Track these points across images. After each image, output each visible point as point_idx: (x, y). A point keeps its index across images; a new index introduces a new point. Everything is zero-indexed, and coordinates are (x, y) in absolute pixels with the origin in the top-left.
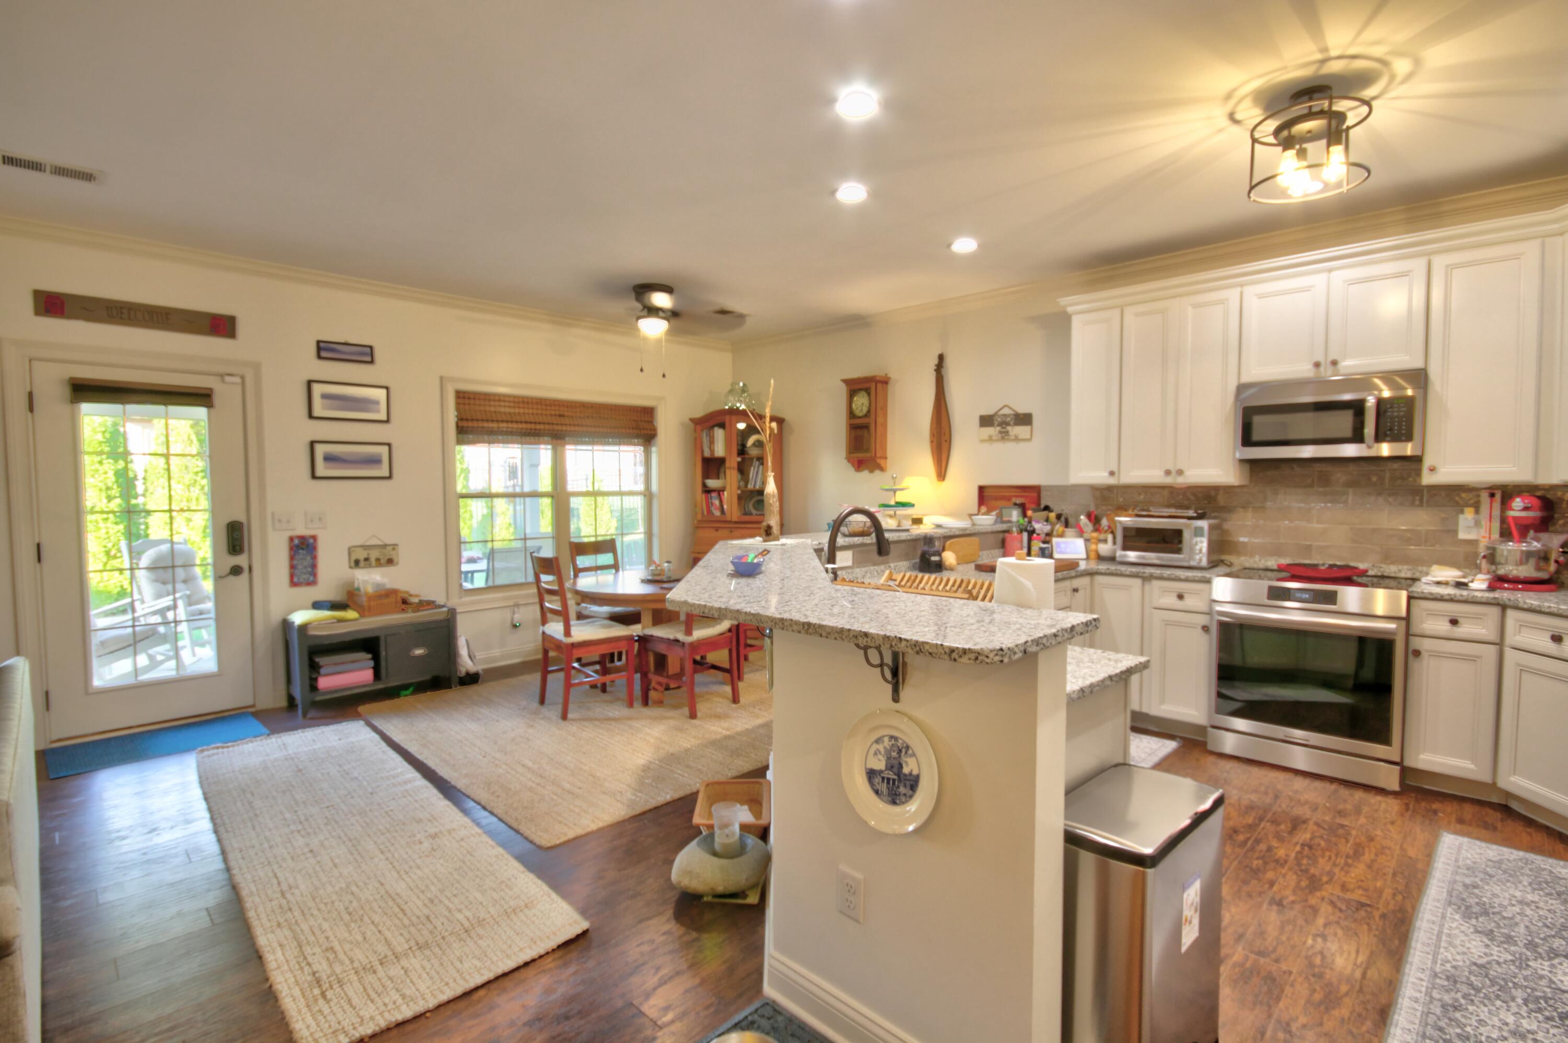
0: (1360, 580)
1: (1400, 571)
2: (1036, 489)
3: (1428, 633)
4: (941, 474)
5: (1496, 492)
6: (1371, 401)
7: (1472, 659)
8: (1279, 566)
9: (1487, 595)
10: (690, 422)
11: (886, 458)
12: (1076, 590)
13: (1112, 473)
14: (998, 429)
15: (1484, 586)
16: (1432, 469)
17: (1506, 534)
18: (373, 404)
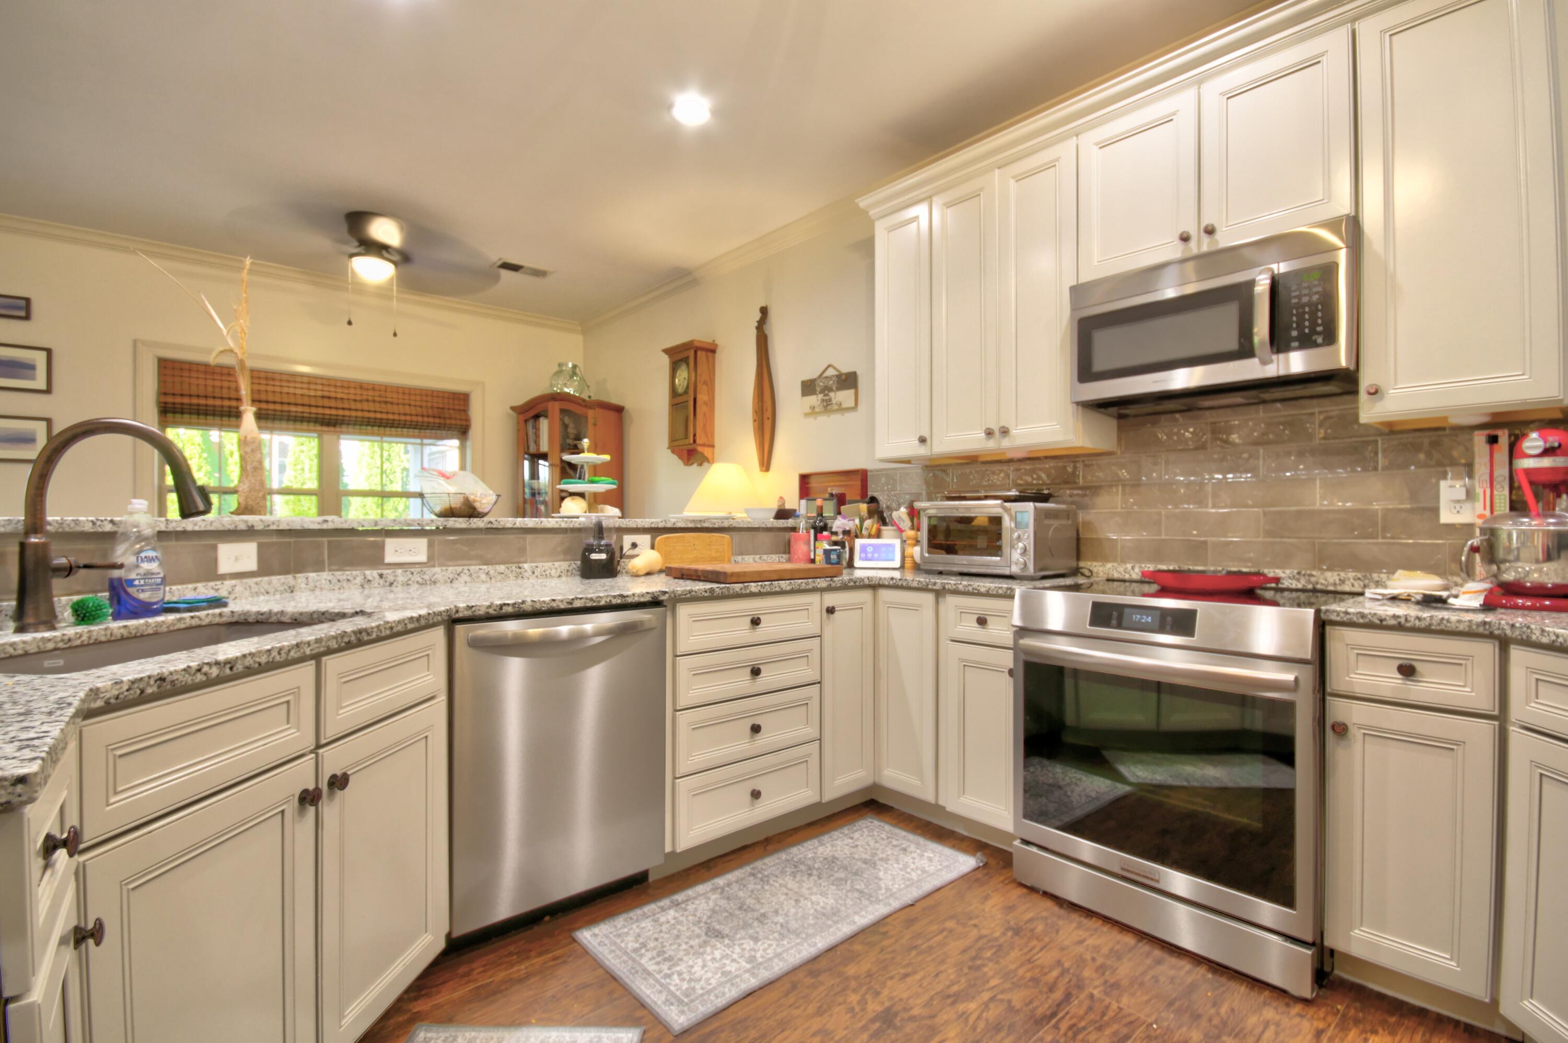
0: (1269, 595)
1: (1343, 582)
2: (863, 475)
3: (1359, 691)
4: (766, 464)
5: (1499, 433)
6: (1262, 286)
7: (1447, 746)
8: (1144, 574)
9: (1480, 617)
10: (511, 412)
11: (713, 446)
12: (831, 611)
13: (923, 440)
14: (821, 396)
15: (1477, 602)
16: (1375, 392)
17: (1517, 507)
18: (26, 369)
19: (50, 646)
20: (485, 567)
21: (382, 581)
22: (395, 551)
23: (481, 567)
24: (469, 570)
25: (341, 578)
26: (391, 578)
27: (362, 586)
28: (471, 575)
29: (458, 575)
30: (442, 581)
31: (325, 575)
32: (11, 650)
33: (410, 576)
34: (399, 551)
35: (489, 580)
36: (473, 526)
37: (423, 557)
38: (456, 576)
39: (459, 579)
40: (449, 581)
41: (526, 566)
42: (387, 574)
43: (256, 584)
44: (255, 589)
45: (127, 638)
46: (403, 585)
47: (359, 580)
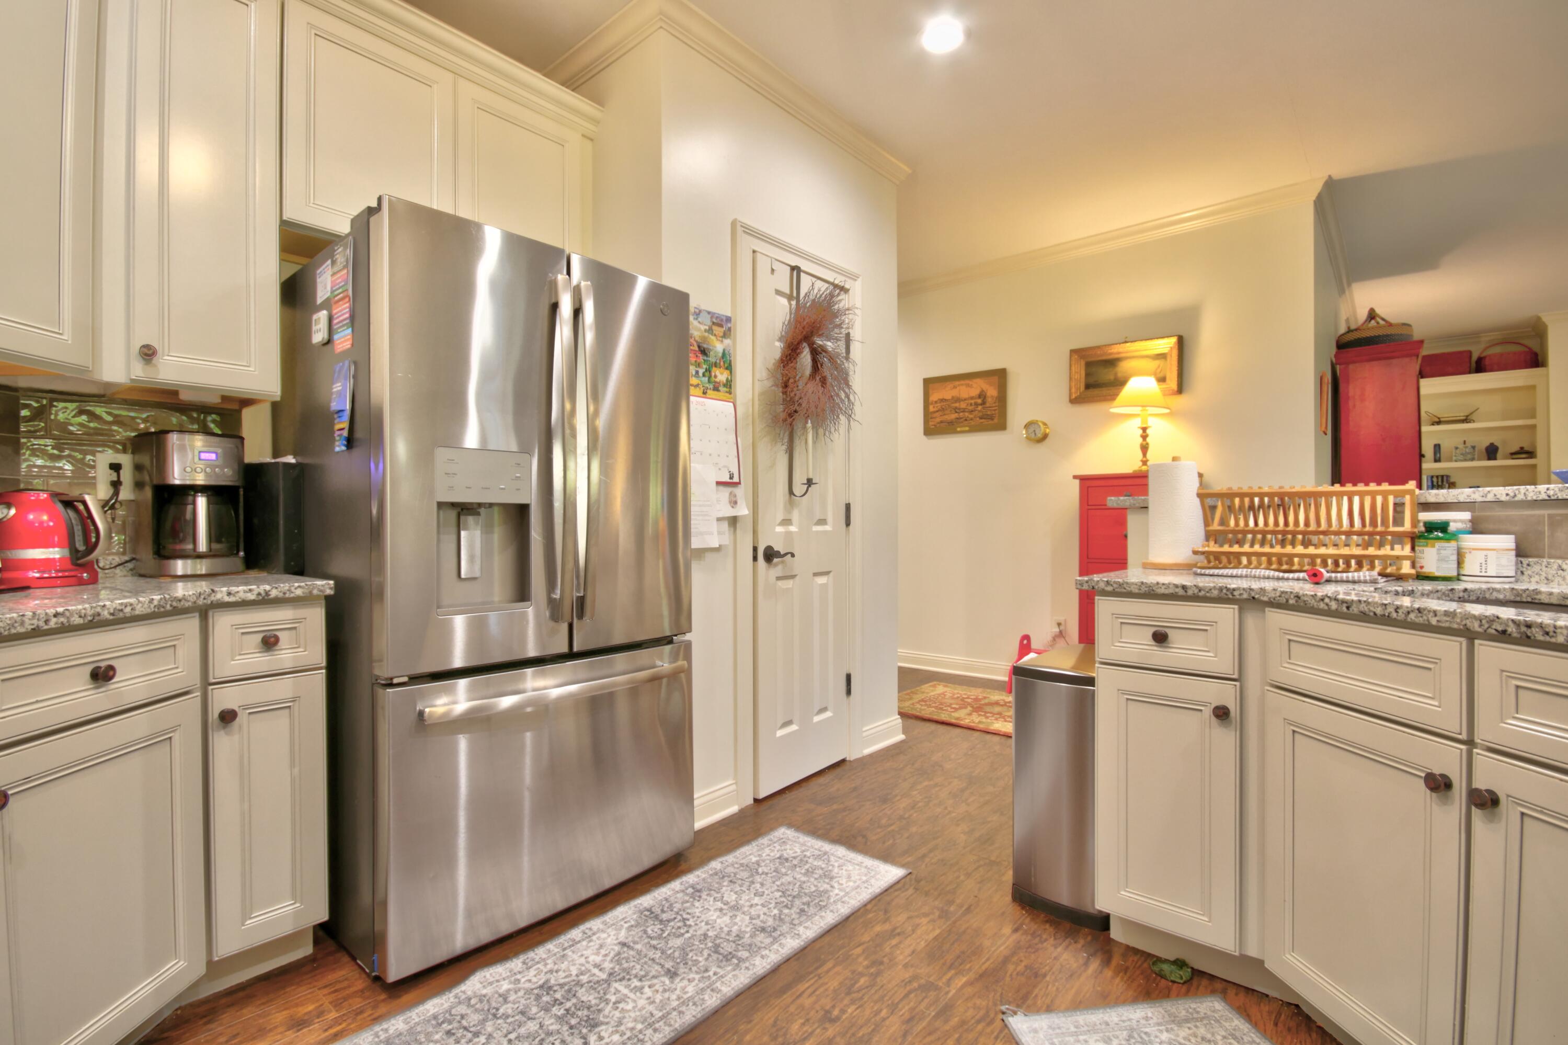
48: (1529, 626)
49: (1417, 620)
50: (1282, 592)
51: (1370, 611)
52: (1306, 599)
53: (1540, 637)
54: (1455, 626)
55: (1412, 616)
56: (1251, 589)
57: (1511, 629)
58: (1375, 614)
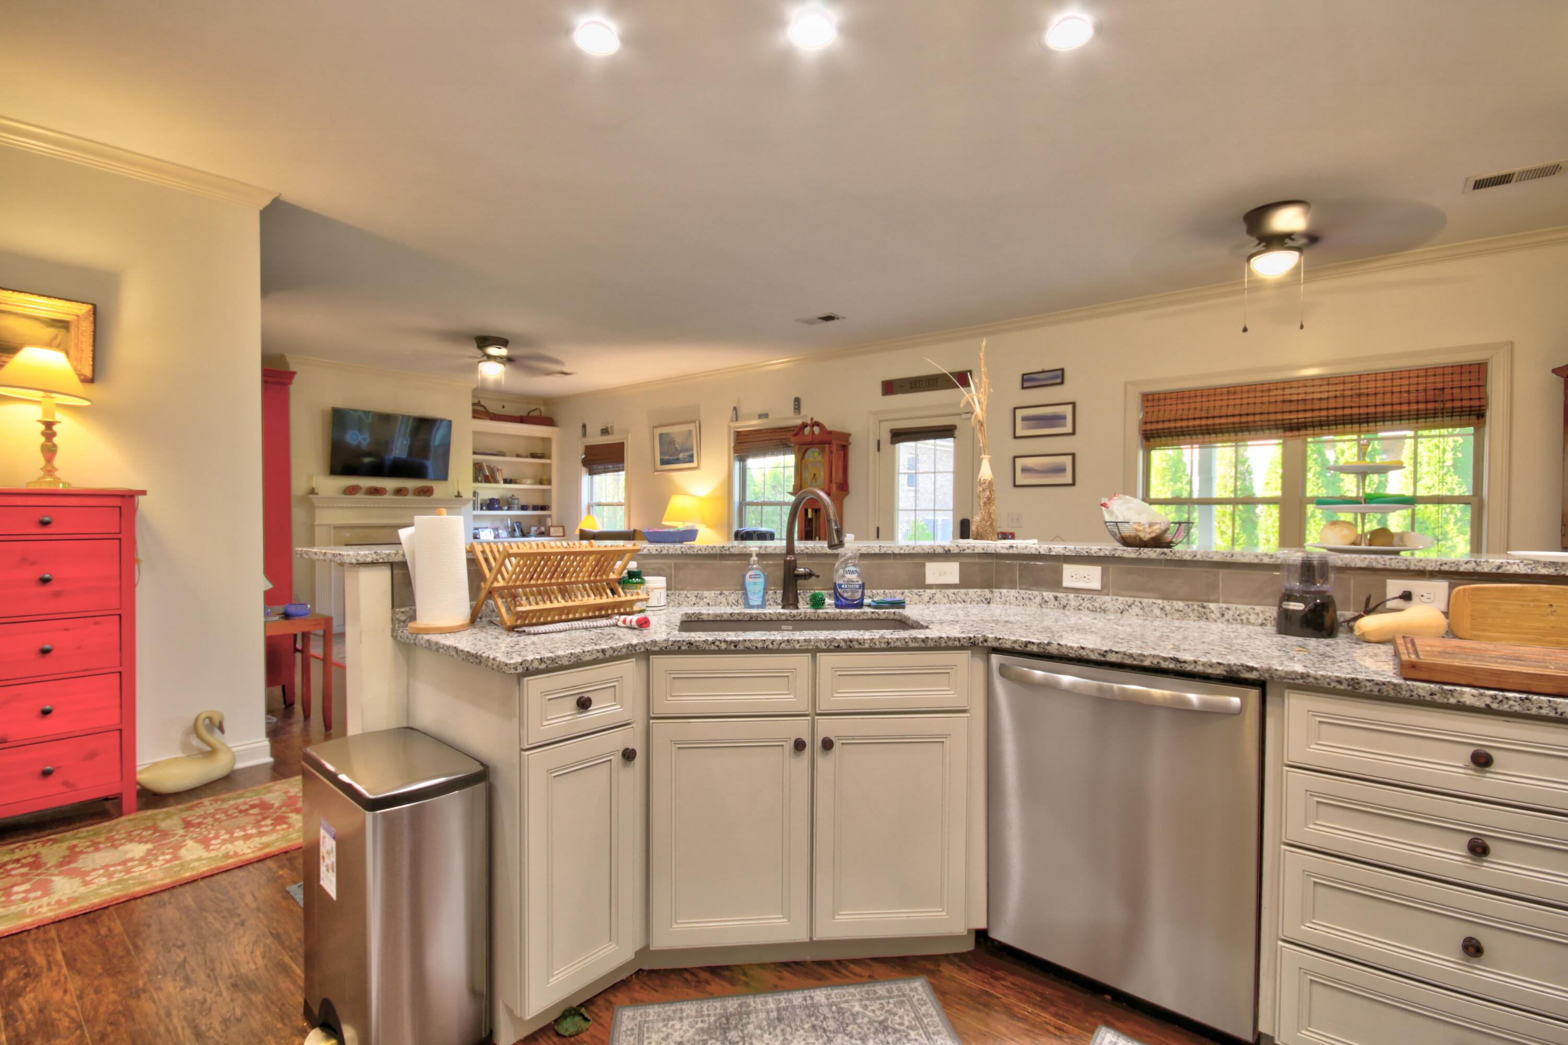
18: (1056, 420)
19: (784, 618)
20: (1160, 601)
21: (1056, 603)
22: (1072, 575)
23: (1154, 601)
24: (1141, 603)
25: (1025, 596)
26: (1064, 602)
27: (1041, 605)
28: (1143, 608)
29: (1129, 606)
30: (1112, 610)
31: (1013, 592)
32: (764, 617)
33: (1081, 601)
34: (1075, 576)
35: (1164, 616)
36: (1144, 556)
37: (1096, 585)
38: (1127, 607)
39: (1130, 610)
40: (1119, 611)
41: (1212, 606)
42: (1061, 597)
43: (954, 594)
44: (953, 597)
45: (828, 620)
46: (1074, 609)
47: (1038, 600)
48: (851, 641)
49: (787, 647)
50: (675, 642)
51: (753, 646)
52: (698, 644)
53: (857, 646)
54: (811, 647)
55: (783, 645)
56: (646, 643)
57: (842, 644)
58: (757, 647)
